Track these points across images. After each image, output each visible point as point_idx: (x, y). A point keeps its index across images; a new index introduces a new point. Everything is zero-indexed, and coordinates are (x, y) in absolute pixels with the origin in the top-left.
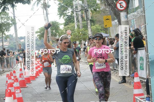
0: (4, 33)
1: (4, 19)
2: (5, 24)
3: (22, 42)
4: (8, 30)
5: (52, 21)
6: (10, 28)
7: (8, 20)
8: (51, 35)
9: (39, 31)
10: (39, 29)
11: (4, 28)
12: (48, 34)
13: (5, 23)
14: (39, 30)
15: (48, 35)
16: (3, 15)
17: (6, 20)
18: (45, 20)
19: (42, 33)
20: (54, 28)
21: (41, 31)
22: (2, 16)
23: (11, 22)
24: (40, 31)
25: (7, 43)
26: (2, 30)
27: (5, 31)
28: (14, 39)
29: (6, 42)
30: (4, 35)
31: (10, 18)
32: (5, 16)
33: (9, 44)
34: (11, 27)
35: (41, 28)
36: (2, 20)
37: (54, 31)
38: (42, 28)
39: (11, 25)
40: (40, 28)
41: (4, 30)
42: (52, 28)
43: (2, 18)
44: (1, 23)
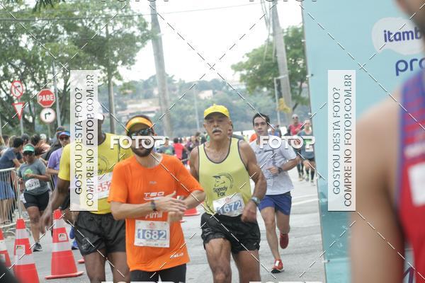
0: (113, 70)
1: (115, 24)
2: (118, 40)
3: (206, 99)
4: (128, 59)
5: (292, 25)
6: (137, 54)
7: (130, 25)
8: (287, 76)
9: (247, 62)
10: (248, 55)
11: (116, 53)
12: (278, 75)
13: (119, 36)
14: (246, 59)
15: (280, 78)
16: (110, 8)
17: (119, 26)
18: (267, 22)
19: (258, 68)
21: (253, 63)
22: (107, 10)
23: (138, 33)
24: (249, 63)
25: (151, 105)
26: (108, 60)
28: (178, 91)
29: (150, 102)
30: (114, 79)
31: (136, 18)
32: (117, 9)
33: (159, 108)
34: (139, 48)
35: (255, 50)
36: (107, 26)
37: (300, 62)
38: (256, 53)
39: (139, 44)
40: (250, 51)
41: (117, 60)
42: (294, 51)
43: (107, 19)
44: (104, 35)
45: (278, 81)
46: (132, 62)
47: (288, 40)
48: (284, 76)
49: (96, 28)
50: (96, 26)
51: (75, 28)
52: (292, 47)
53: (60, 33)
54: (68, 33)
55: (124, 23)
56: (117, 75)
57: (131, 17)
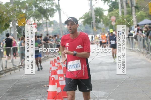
0: (48, 18)
6: (54, 14)
7: (53, 6)
9: (83, 17)
11: (48, 14)
12: (92, 21)
13: (50, 9)
17: (50, 6)
20: (98, 14)
21: (85, 17)
23: (55, 8)
26: (46, 16)
27: (50, 16)
31: (55, 4)
33: (53, 30)
36: (46, 6)
37: (98, 17)
39: (55, 11)
42: (96, 14)
43: (46, 4)
44: (45, 9)
45: (92, 23)
46: (53, 16)
47: (95, 11)
48: (94, 21)
49: (44, 7)
50: (44, 6)
51: (38, 7)
52: (96, 13)
53: (33, 8)
54: (36, 8)
55: (51, 5)
56: (49, 20)
57: (53, 4)
